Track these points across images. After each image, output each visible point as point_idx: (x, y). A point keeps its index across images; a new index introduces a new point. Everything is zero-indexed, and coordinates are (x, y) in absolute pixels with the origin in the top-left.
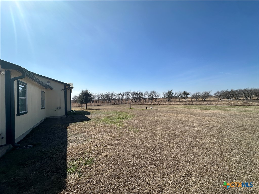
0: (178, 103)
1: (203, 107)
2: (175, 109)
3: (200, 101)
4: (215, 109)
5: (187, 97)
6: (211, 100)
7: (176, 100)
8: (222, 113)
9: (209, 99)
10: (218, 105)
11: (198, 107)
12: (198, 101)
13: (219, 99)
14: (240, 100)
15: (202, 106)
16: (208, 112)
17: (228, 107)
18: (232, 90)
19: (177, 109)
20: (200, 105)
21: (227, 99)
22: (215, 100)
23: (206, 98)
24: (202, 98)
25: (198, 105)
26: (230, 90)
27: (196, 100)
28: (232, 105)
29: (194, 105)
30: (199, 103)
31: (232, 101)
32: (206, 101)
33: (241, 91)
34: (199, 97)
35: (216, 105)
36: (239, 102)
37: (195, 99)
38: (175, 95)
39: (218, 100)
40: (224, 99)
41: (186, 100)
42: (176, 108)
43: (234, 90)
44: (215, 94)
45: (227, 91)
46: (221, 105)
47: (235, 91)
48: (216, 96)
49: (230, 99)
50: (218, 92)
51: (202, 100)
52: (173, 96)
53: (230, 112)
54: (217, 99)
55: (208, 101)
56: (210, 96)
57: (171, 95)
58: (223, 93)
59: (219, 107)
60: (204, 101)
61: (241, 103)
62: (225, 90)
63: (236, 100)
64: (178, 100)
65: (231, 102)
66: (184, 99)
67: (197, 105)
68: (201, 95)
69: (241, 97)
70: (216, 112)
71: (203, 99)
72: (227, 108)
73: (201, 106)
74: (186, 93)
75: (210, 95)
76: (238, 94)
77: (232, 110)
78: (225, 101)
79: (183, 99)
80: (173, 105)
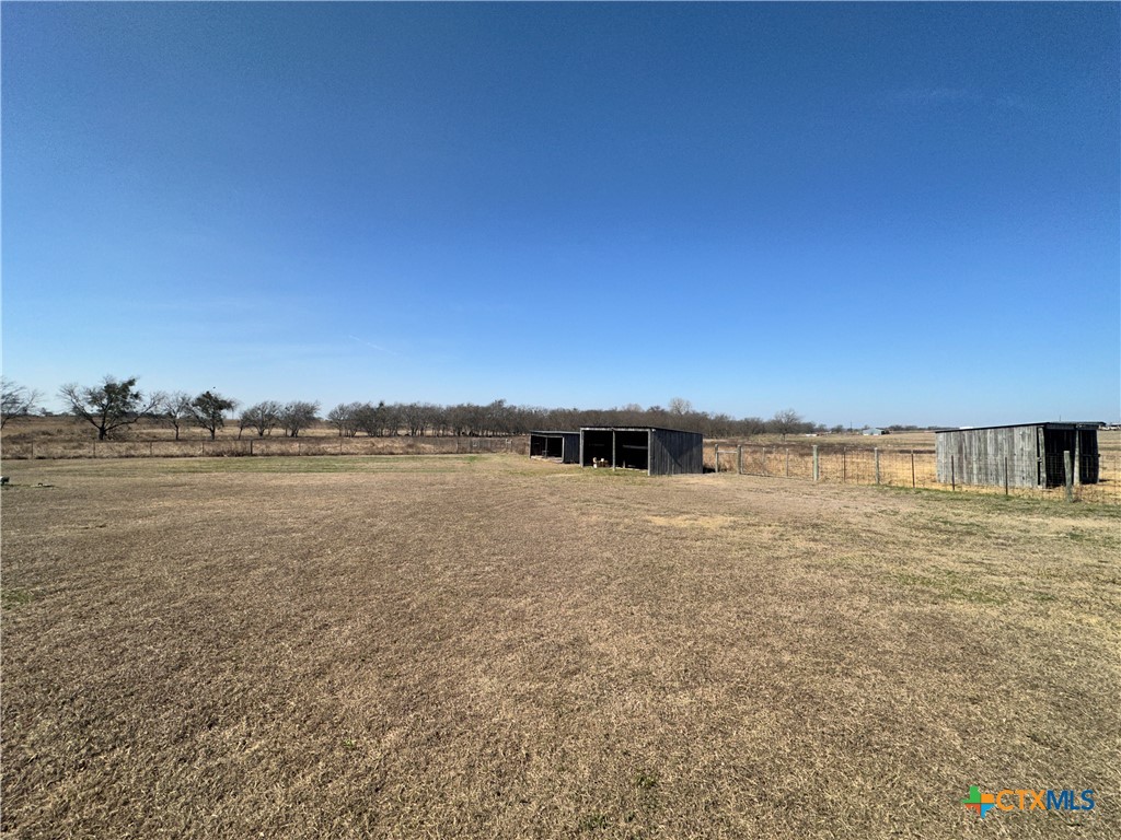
0: (174, 449)
1: (295, 462)
2: (170, 478)
3: (277, 439)
4: (336, 470)
5: (218, 422)
6: (318, 435)
7: (155, 431)
8: (359, 479)
9: (309, 432)
10: (343, 454)
11: (277, 462)
12: (270, 439)
13: (343, 432)
14: (399, 439)
15: (292, 458)
16: (316, 479)
17: (373, 460)
18: (381, 404)
19: (184, 478)
20: (282, 454)
21: (366, 434)
22: (329, 438)
23: (302, 427)
24: (286, 426)
25: (273, 454)
26: (375, 405)
27: (261, 434)
28: (380, 454)
29: (255, 455)
30: (275, 447)
31: (379, 440)
32: (301, 439)
33: (402, 409)
34: (273, 422)
35: (336, 455)
36: (398, 444)
37: (256, 431)
38: (153, 405)
39: (340, 435)
40: (357, 434)
41: (213, 432)
42: (175, 471)
43: (387, 404)
44: (331, 415)
45: (368, 408)
46: (352, 454)
47: (389, 408)
48: (335, 422)
49: (375, 435)
50: (342, 409)
51: (286, 436)
52: (139, 408)
53: (379, 475)
54: (337, 431)
55: (309, 439)
56: (314, 419)
57: (125, 404)
58: (356, 412)
59: (347, 462)
60: (292, 441)
61: (402, 448)
62: (363, 402)
63: (390, 436)
64: (170, 432)
65: (378, 442)
66: (205, 427)
67: (267, 455)
68: (280, 415)
69: (402, 428)
70: (341, 478)
71: (290, 433)
72: (371, 464)
73: (287, 461)
74: (216, 400)
75: (315, 416)
76: (395, 418)
77: (384, 470)
78: (360, 442)
79: (198, 430)
80: (146, 460)
